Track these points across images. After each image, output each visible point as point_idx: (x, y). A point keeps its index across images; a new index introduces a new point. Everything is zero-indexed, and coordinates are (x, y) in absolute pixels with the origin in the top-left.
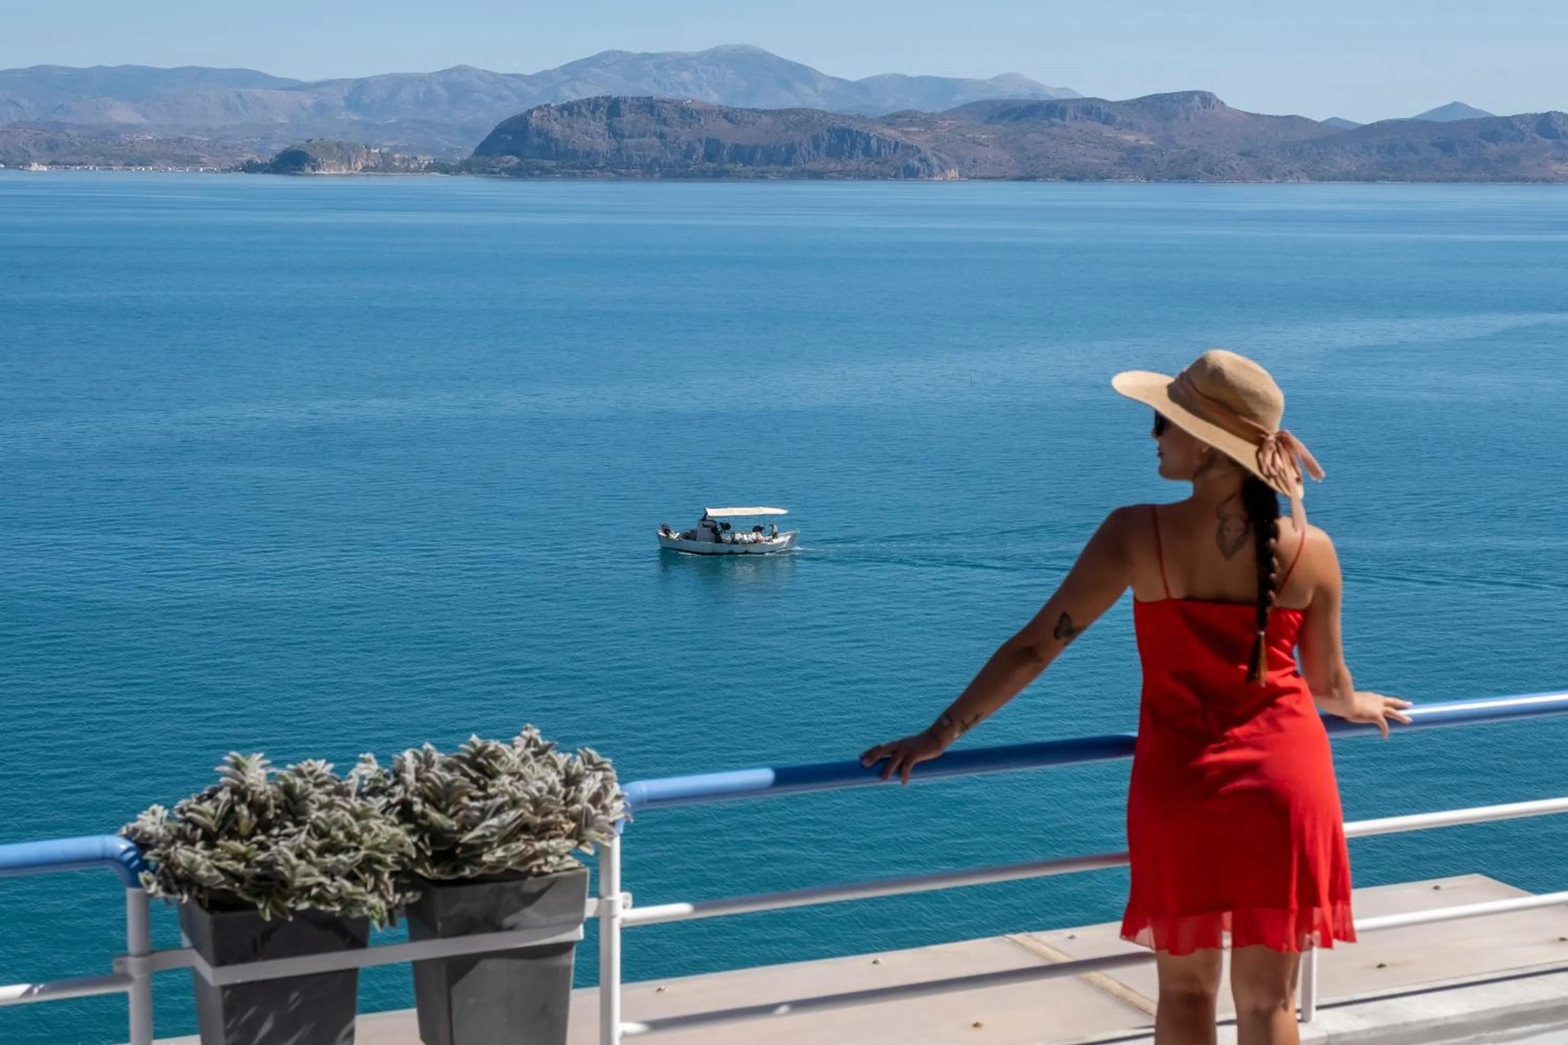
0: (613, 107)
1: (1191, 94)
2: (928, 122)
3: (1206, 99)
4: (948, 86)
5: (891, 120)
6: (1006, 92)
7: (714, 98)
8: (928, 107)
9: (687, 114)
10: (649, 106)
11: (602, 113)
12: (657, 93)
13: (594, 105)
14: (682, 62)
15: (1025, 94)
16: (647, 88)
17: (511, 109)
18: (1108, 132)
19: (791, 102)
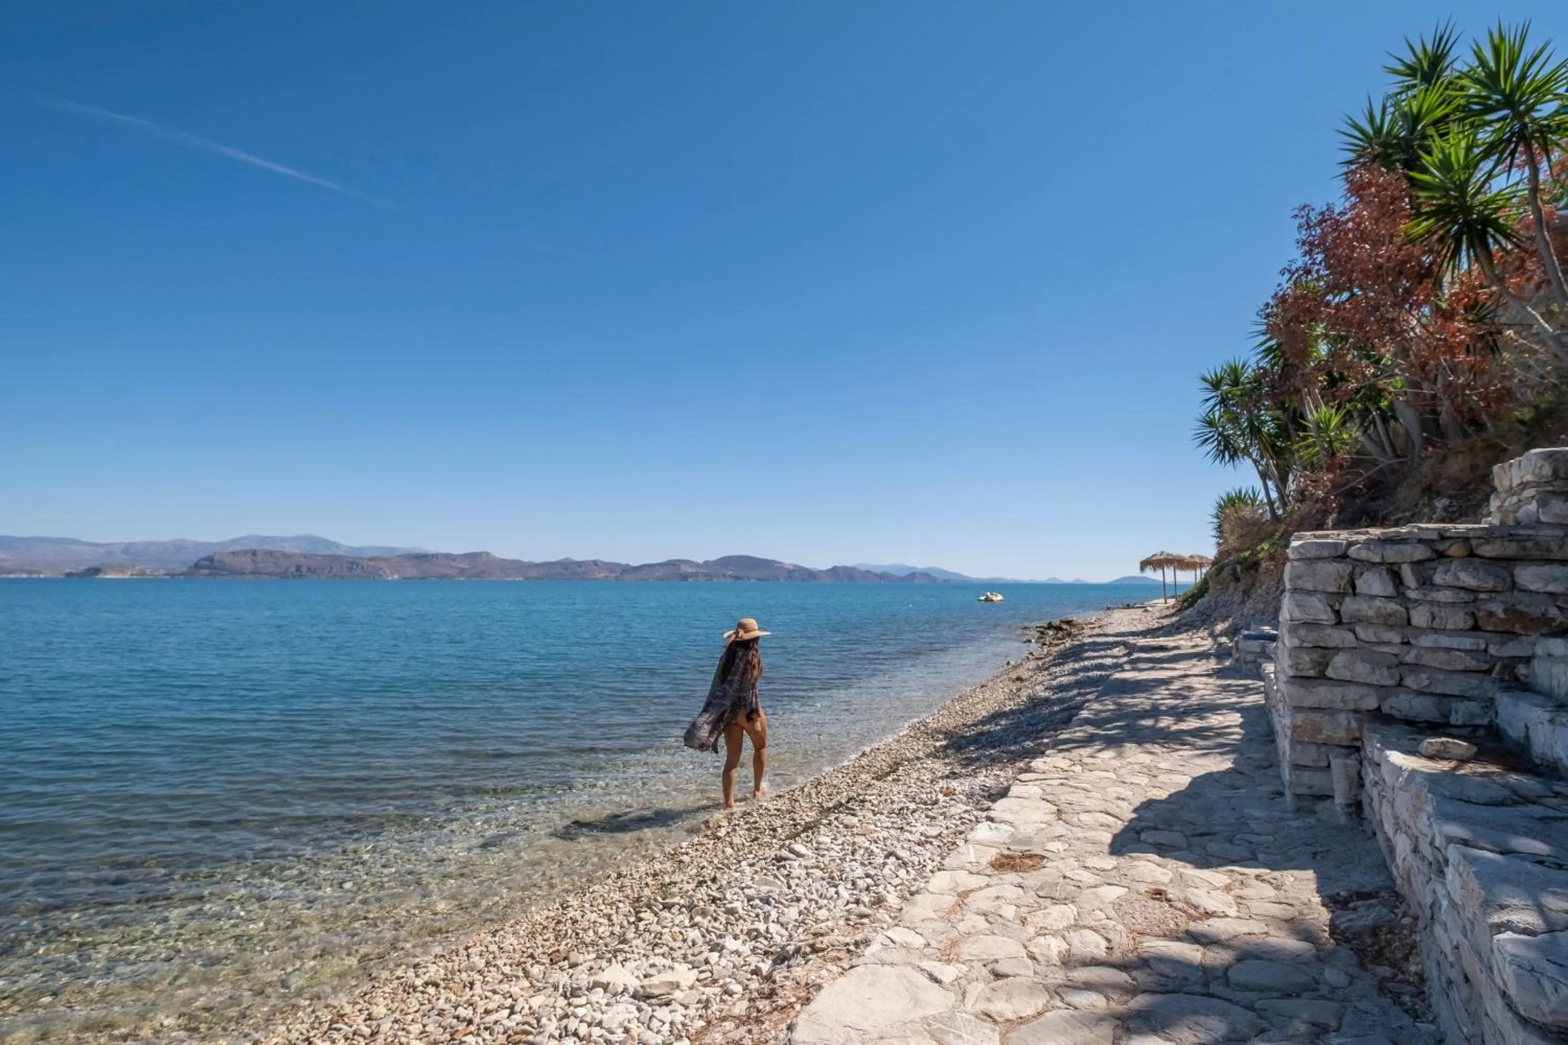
0: (254, 553)
1: (481, 553)
2: (386, 560)
3: (488, 554)
4: (393, 550)
5: (371, 559)
6: (416, 551)
7: (297, 551)
8: (385, 556)
9: (286, 556)
10: (271, 553)
11: (250, 555)
12: (272, 549)
13: (245, 553)
14: (284, 540)
15: (422, 552)
16: (269, 547)
17: (204, 554)
18: (454, 564)
19: (328, 552)
